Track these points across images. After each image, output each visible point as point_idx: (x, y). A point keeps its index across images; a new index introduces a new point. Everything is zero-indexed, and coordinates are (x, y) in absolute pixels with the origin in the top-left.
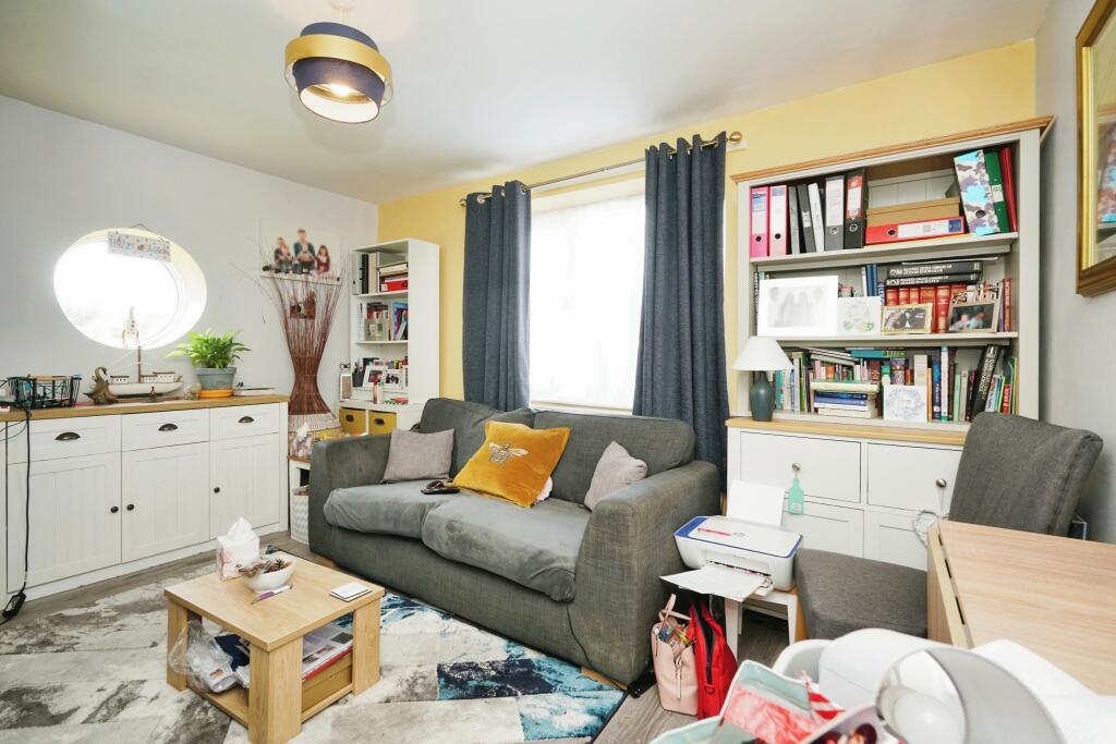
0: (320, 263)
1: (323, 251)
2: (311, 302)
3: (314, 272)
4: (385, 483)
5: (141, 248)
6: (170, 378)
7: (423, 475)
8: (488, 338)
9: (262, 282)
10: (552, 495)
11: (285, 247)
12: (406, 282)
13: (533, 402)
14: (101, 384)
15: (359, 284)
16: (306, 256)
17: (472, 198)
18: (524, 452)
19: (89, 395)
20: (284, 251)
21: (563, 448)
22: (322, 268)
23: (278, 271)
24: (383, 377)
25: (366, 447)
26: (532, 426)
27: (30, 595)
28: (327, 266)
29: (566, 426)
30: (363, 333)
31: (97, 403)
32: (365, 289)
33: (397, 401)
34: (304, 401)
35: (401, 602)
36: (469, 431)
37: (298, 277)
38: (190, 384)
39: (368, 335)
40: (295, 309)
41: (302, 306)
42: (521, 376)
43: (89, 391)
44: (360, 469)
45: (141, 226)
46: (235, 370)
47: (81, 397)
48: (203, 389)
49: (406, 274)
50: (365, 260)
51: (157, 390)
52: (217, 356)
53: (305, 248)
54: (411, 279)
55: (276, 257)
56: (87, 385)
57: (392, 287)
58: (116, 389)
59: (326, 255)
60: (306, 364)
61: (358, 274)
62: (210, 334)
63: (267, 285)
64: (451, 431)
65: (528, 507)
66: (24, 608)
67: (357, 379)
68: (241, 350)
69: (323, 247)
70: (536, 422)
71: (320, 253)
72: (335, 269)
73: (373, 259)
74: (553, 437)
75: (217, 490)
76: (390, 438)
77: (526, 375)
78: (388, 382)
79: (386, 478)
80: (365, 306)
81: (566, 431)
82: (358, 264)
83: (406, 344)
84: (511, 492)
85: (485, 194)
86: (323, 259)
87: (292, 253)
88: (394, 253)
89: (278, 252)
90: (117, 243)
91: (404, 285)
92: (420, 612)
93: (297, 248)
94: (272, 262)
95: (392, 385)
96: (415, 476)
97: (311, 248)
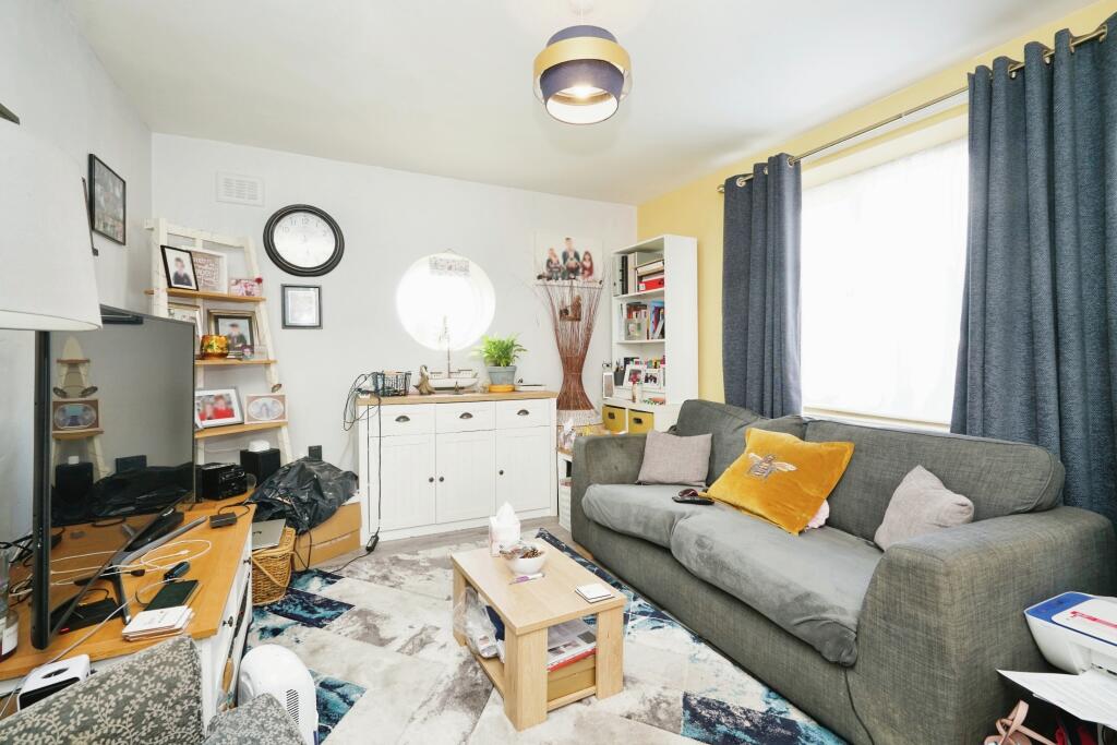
0: (585, 268)
1: (587, 257)
2: (577, 306)
3: (579, 277)
4: (640, 483)
5: (450, 268)
6: (470, 374)
7: (677, 481)
8: (750, 335)
9: (537, 290)
10: (828, 523)
11: (555, 256)
12: (663, 280)
13: (806, 408)
14: (424, 379)
15: (619, 284)
16: (572, 263)
17: (730, 183)
18: (791, 468)
19: (417, 387)
20: (554, 260)
21: (844, 468)
22: (586, 273)
23: (549, 279)
24: (642, 377)
25: (622, 446)
26: (803, 437)
27: (382, 538)
28: (591, 270)
29: (850, 440)
30: (623, 332)
31: (422, 394)
32: (625, 290)
33: (655, 401)
34: (571, 398)
35: (652, 611)
36: (727, 437)
37: (567, 282)
38: (483, 380)
39: (628, 334)
40: (564, 313)
41: (569, 309)
42: (791, 377)
43: (417, 383)
44: (616, 468)
45: (449, 250)
46: (515, 368)
47: (412, 389)
48: (493, 384)
49: (662, 272)
50: (624, 261)
51: (460, 385)
52: (502, 356)
53: (571, 255)
54: (667, 276)
55: (548, 266)
56: (415, 380)
57: (649, 286)
58: (434, 383)
59: (590, 260)
60: (573, 364)
61: (619, 275)
62: (496, 337)
63: (541, 291)
64: (709, 436)
65: (797, 534)
66: (378, 546)
67: (619, 378)
68: (520, 350)
69: (587, 253)
70: (808, 432)
71: (584, 259)
72: (598, 273)
73: (631, 258)
74: (830, 453)
75: (501, 473)
76: (645, 438)
77: (797, 376)
78: (646, 381)
79: (640, 478)
80: (625, 307)
81: (849, 448)
82: (618, 266)
83: (663, 343)
84: (775, 514)
85: (745, 176)
86: (587, 264)
87: (561, 262)
88: (651, 251)
89: (549, 261)
90: (435, 265)
91: (661, 283)
92: (670, 627)
93: (565, 256)
94: (544, 270)
95: (650, 385)
96: (669, 481)
97: (576, 256)
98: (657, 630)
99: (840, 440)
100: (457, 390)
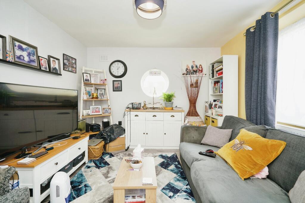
0: (199, 70)
1: (200, 67)
2: (197, 83)
3: (197, 73)
4: (202, 144)
5: (155, 73)
6: (159, 104)
7: (215, 145)
8: (253, 91)
9: (183, 77)
10: (268, 177)
11: (189, 67)
12: (222, 72)
14: (145, 105)
15: (211, 75)
16: (195, 69)
17: (248, 30)
18: (250, 149)
19: (143, 107)
20: (188, 69)
21: (279, 153)
22: (200, 72)
23: (187, 74)
24: (217, 106)
25: (196, 130)
26: (264, 136)
27: (130, 147)
28: (202, 71)
29: (285, 141)
30: (212, 91)
31: (144, 109)
32: (213, 77)
33: (219, 115)
34: (192, 112)
35: (189, 192)
36: (236, 131)
38: (164, 105)
39: (214, 92)
40: (192, 85)
41: (194, 84)
42: (269, 109)
43: (142, 106)
44: (193, 137)
45: (155, 68)
46: (173, 102)
47: (141, 108)
48: (166, 107)
49: (222, 69)
50: (213, 67)
51: (154, 107)
52: (169, 98)
53: (195, 66)
54: (224, 71)
55: (186, 70)
56: (142, 105)
57: (219, 74)
58: (148, 106)
59: (202, 68)
60: (193, 102)
61: (211, 72)
62: (167, 93)
63: (183, 79)
64: (232, 130)
65: (243, 179)
66: (128, 150)
67: (211, 106)
68: (174, 97)
69: (200, 65)
71: (199, 67)
73: (215, 66)
75: (165, 134)
76: (207, 128)
78: (219, 108)
79: (202, 142)
80: (213, 82)
81: (283, 144)
82: (211, 69)
83: (222, 95)
85: (253, 27)
86: (201, 69)
87: (191, 69)
88: (221, 62)
89: (187, 69)
90: (151, 73)
91: (222, 73)
92: (191, 200)
93: (192, 67)
94: (185, 72)
95: (220, 109)
96: (212, 145)
97: (196, 67)
98: (186, 200)
99: (280, 139)
100: (154, 108)
